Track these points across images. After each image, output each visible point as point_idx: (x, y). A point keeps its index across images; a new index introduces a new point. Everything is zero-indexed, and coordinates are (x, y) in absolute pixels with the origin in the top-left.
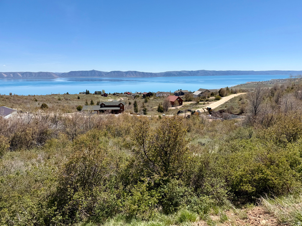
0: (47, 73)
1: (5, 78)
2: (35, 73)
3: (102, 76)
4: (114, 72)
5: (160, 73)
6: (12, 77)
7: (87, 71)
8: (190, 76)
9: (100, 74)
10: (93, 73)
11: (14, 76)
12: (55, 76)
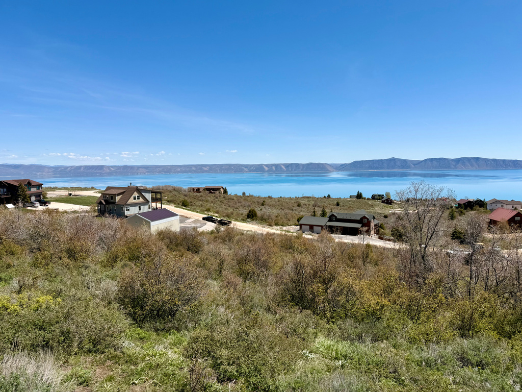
0: (318, 165)
1: (266, 171)
2: (303, 165)
3: (409, 167)
4: (432, 160)
6: (274, 171)
7: (381, 160)
9: (405, 164)
10: (392, 162)
11: (276, 170)
12: (329, 168)
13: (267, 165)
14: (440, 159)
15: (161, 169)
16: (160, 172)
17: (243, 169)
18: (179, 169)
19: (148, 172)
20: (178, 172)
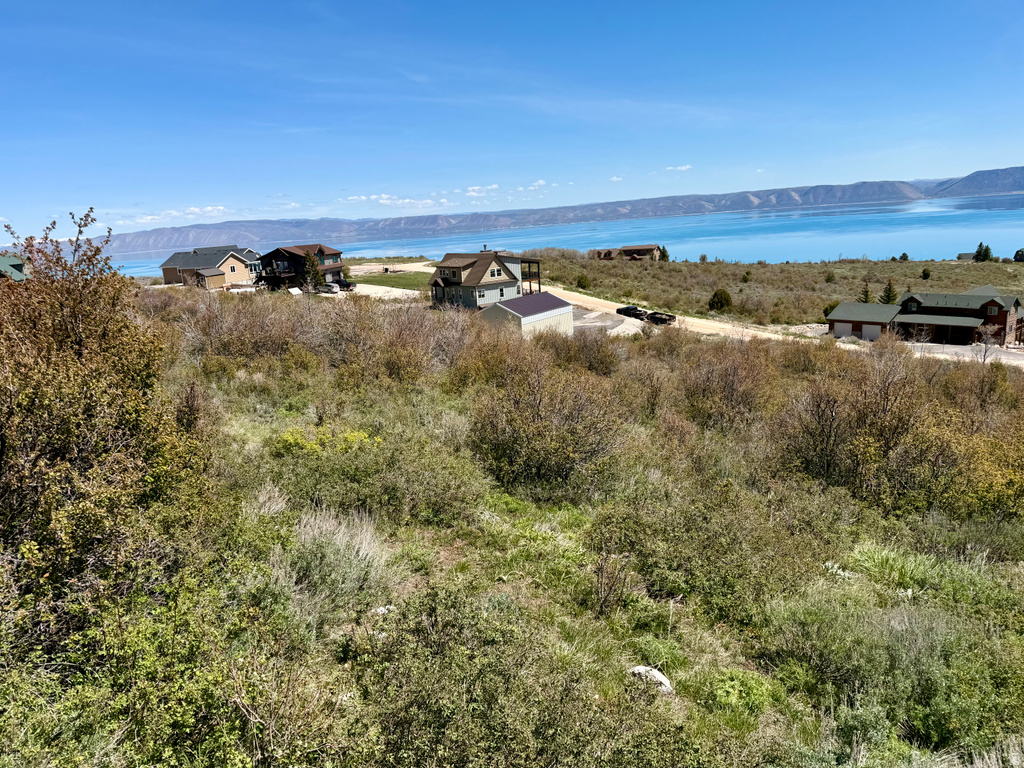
0: (882, 185)
1: (756, 207)
2: (843, 188)
6: (774, 206)
11: (778, 203)
12: (909, 192)
13: (757, 194)
15: (537, 217)
16: (536, 223)
17: (703, 206)
18: (571, 215)
19: (514, 224)
20: (570, 221)
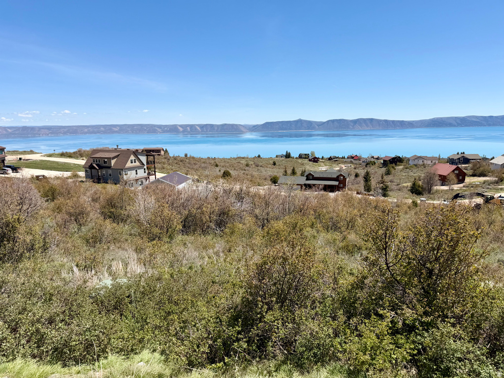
0: (232, 125)
1: (181, 132)
2: (218, 126)
3: (314, 128)
4: (333, 121)
5: (420, 121)
6: (189, 132)
7: (290, 122)
8: (486, 126)
9: (310, 125)
10: (299, 124)
11: (191, 130)
12: (243, 129)
13: (181, 126)
14: (340, 120)
15: (65, 130)
16: (65, 133)
17: (156, 130)
18: (86, 130)
19: (51, 133)
20: (86, 133)
